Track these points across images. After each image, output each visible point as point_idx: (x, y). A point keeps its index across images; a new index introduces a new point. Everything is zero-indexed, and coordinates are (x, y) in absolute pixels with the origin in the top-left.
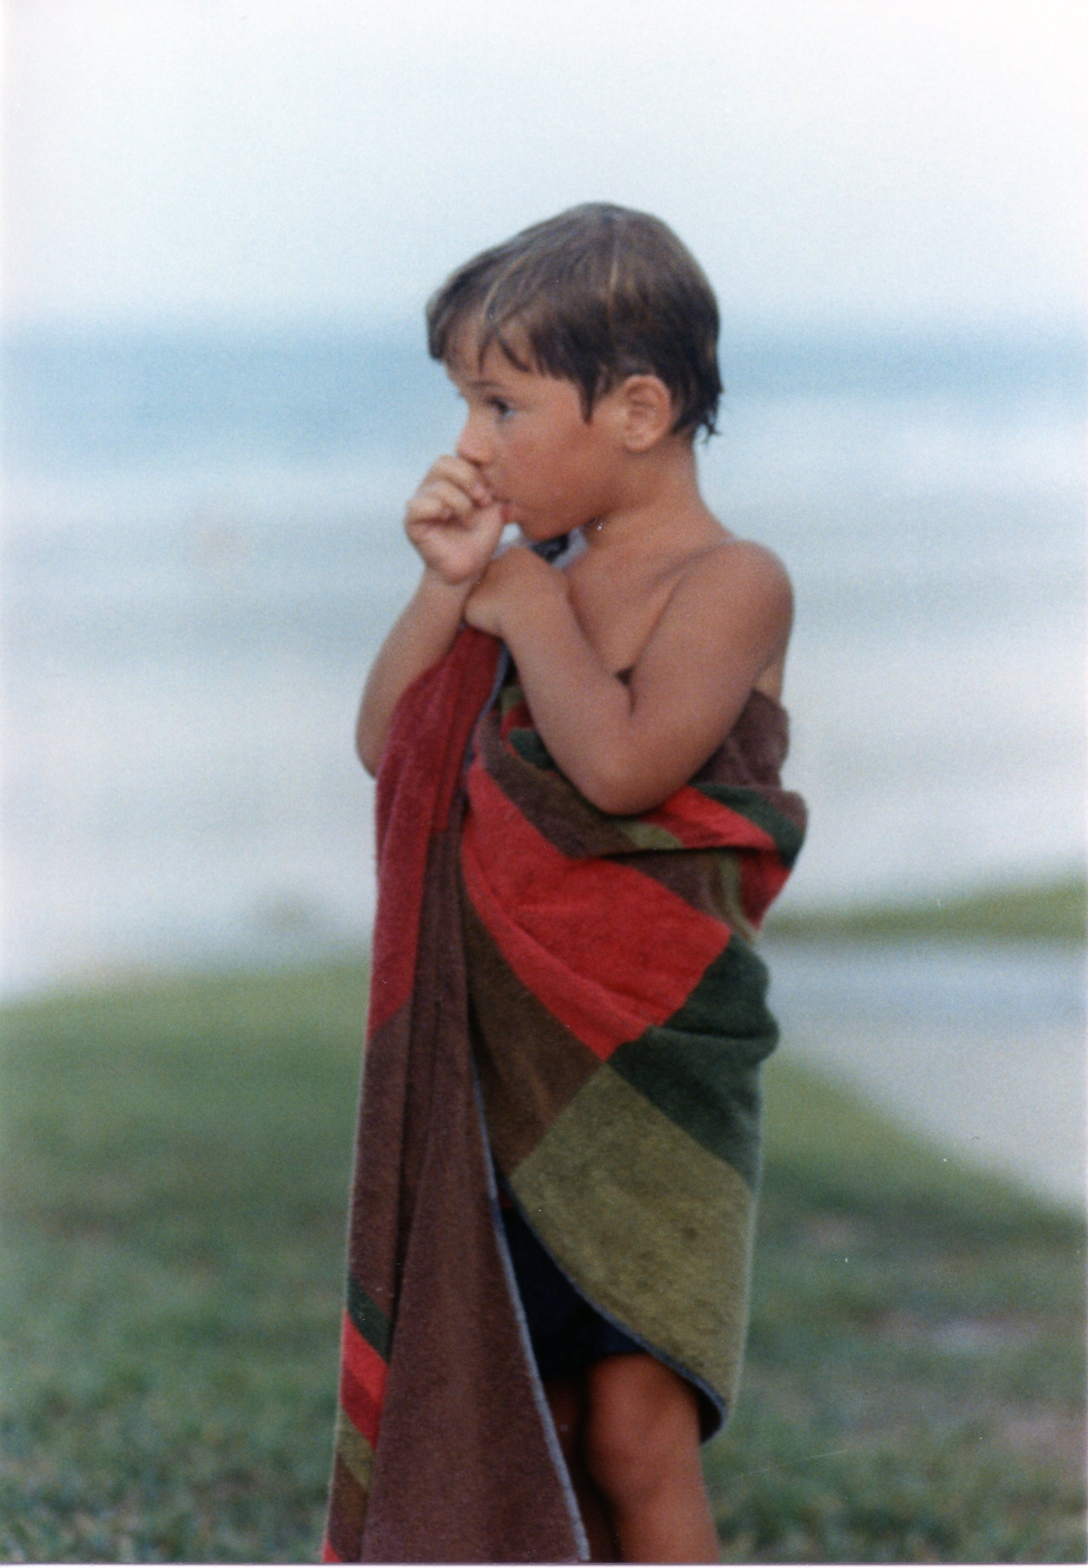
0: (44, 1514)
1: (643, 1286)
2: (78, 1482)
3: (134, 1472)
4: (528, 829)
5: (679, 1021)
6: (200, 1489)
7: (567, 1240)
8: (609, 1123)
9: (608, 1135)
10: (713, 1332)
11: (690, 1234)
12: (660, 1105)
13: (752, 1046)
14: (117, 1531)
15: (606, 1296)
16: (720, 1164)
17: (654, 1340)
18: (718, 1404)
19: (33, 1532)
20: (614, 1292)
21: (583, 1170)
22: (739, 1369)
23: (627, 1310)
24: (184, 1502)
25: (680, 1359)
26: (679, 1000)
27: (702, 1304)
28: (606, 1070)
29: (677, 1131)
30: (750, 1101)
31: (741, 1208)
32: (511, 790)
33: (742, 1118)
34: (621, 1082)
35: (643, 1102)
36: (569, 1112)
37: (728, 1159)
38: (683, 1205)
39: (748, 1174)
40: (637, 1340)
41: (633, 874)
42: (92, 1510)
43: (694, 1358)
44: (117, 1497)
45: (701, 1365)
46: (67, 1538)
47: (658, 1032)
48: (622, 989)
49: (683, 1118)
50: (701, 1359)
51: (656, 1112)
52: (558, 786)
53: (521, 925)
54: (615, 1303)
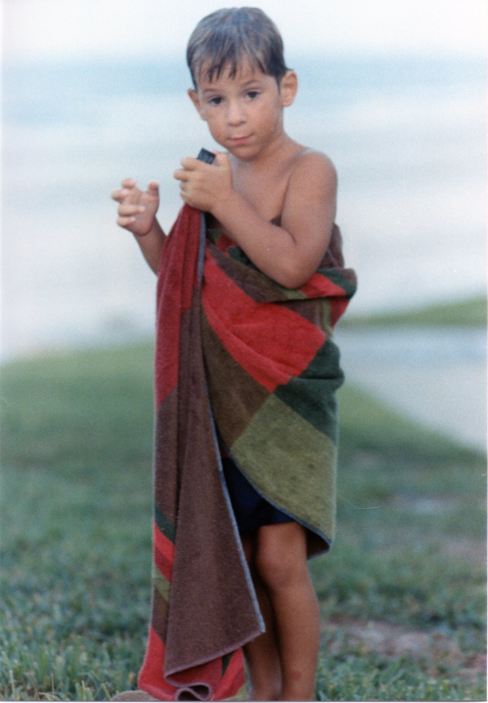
0: (19, 595)
1: (293, 492)
2: (34, 581)
3: (59, 575)
4: (238, 290)
5: (305, 375)
6: (88, 582)
7: (258, 474)
8: (275, 420)
9: (274, 425)
10: (323, 510)
11: (311, 467)
12: (297, 411)
13: (335, 382)
14: (52, 601)
15: (277, 498)
16: (323, 435)
17: (299, 515)
18: (328, 542)
19: (15, 602)
20: (281, 496)
21: (264, 442)
22: (334, 526)
23: (286, 503)
24: (81, 587)
25: (310, 523)
26: (305, 366)
27: (318, 498)
28: (273, 396)
29: (305, 422)
30: (333, 405)
31: (332, 454)
32: (231, 273)
33: (330, 413)
34: (279, 400)
35: (289, 409)
36: (256, 416)
37: (326, 433)
38: (308, 455)
39: (334, 439)
40: (291, 516)
41: (285, 310)
42: (41, 592)
43: (315, 522)
44: (51, 586)
45: (319, 525)
46: (30, 605)
47: (296, 379)
48: (280, 361)
49: (307, 416)
50: (319, 522)
51: (295, 414)
52: (252, 271)
53: (234, 333)
54: (281, 500)
